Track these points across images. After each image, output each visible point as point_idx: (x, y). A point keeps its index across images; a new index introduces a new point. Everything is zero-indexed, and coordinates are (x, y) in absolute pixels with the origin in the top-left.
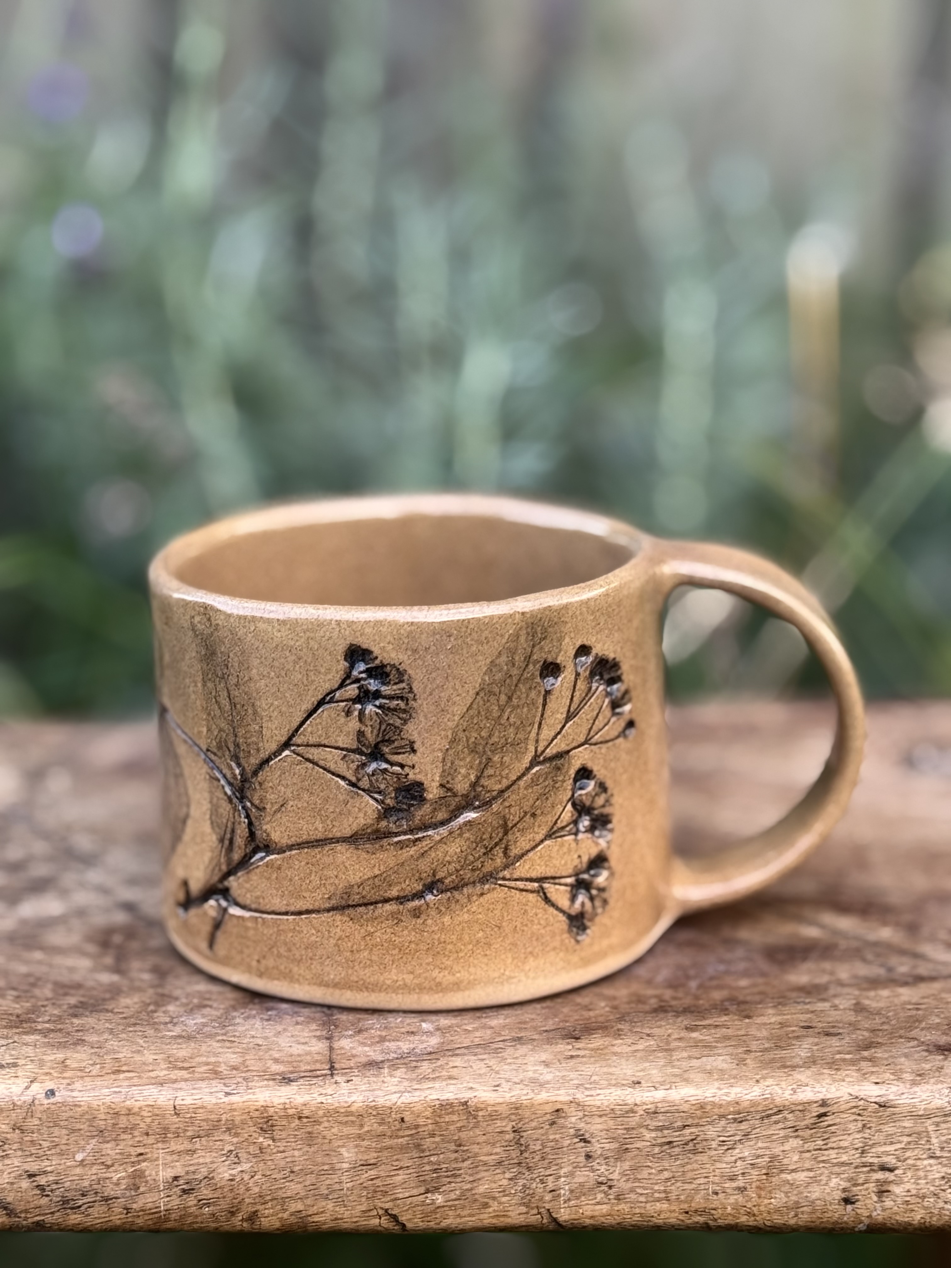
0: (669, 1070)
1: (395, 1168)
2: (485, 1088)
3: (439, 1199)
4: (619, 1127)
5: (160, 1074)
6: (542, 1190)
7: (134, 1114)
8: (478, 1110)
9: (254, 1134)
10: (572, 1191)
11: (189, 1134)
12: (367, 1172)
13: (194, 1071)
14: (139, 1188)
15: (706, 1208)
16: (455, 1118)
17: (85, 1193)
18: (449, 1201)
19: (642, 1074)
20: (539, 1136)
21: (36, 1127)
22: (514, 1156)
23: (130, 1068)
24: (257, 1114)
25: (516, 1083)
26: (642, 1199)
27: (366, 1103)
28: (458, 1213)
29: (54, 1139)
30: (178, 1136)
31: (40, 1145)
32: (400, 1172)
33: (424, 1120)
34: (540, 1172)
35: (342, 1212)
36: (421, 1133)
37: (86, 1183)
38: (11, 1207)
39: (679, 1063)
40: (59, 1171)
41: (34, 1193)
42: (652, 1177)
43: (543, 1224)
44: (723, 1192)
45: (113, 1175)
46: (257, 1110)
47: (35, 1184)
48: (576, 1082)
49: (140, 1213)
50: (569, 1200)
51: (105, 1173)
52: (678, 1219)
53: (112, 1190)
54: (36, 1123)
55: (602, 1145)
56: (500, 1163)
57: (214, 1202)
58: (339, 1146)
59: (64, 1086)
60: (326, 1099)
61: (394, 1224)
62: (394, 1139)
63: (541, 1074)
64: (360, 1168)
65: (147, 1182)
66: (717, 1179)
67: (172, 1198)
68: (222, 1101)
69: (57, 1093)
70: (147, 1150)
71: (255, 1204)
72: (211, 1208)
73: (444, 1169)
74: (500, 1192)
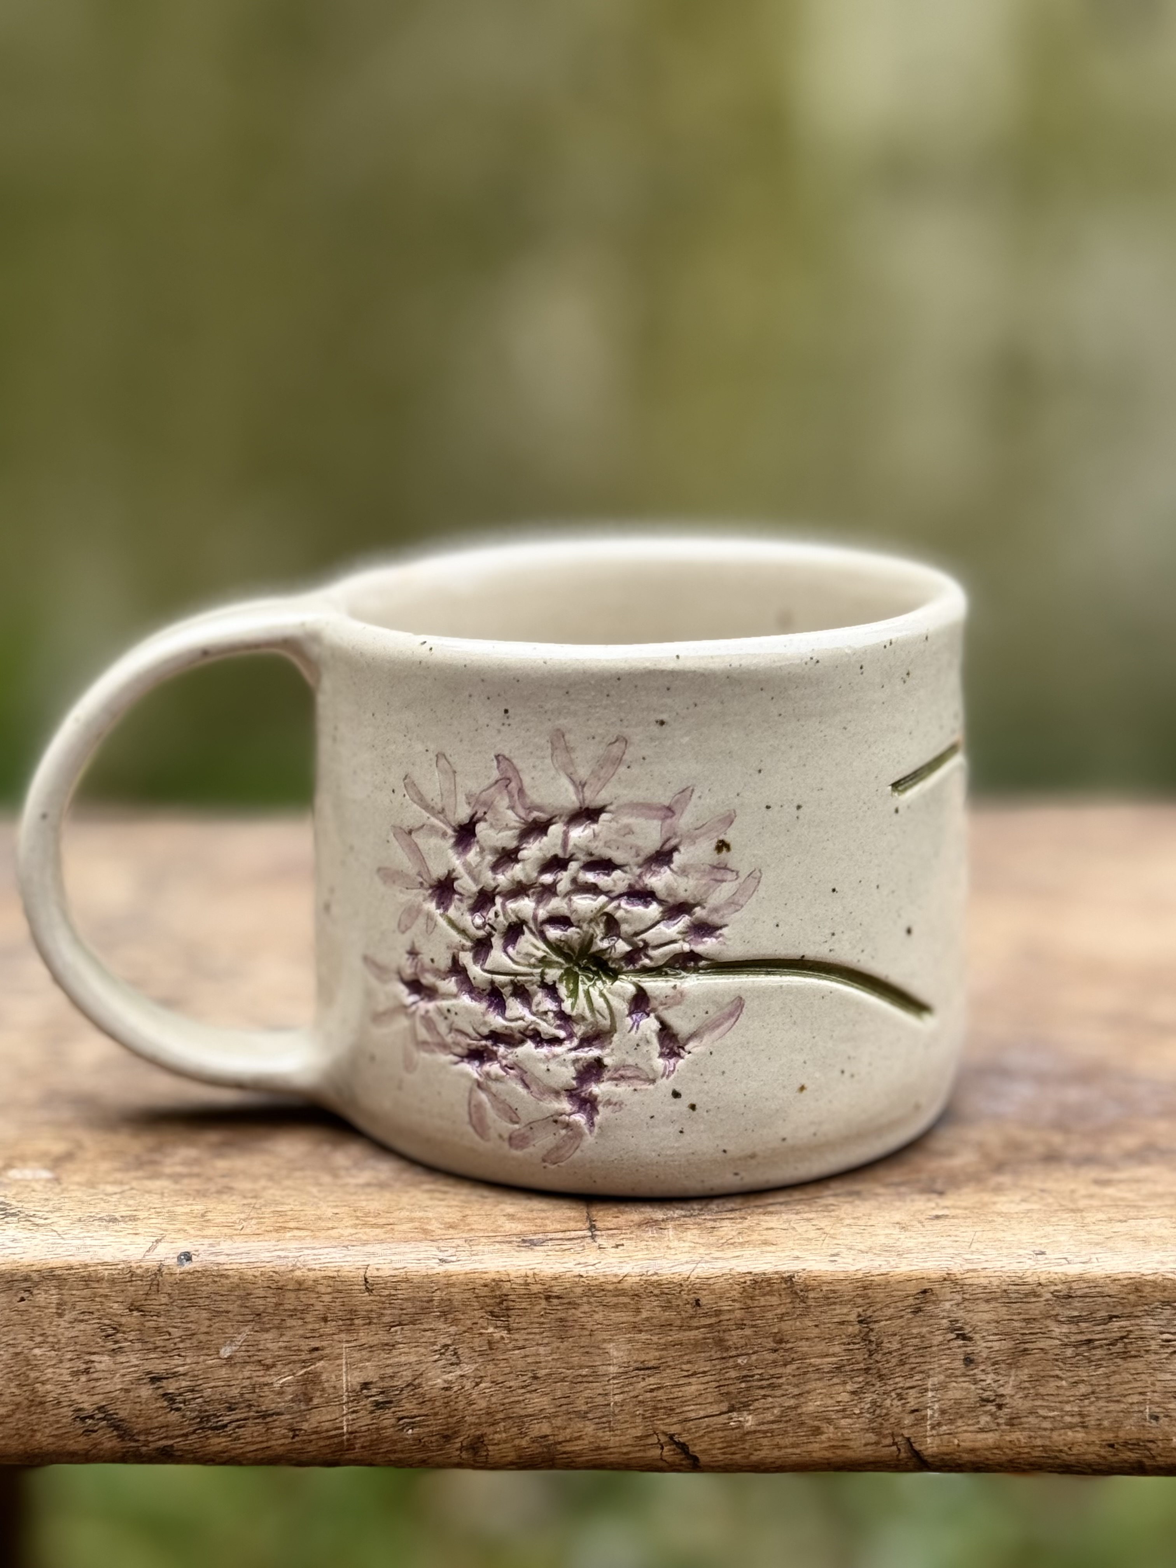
0: (1085, 1237)
1: (686, 1374)
2: (818, 1258)
3: (749, 1421)
4: (1015, 1317)
5: (342, 1232)
6: (900, 1408)
7: (306, 1289)
8: (807, 1288)
9: (481, 1321)
10: (943, 1412)
11: (387, 1319)
12: (644, 1379)
13: (393, 1229)
14: (311, 1399)
15: (1139, 1439)
16: (774, 1300)
17: (233, 1407)
18: (763, 1423)
19: (1044, 1241)
20: (897, 1330)
21: (163, 1307)
22: (860, 1358)
23: (300, 1225)
24: (485, 1291)
25: (862, 1252)
26: (1047, 1424)
27: (644, 1278)
28: (775, 1443)
29: (189, 1325)
30: (370, 1324)
31: (170, 1334)
32: (693, 1380)
33: (730, 1303)
34: (896, 1383)
35: (606, 1438)
36: (725, 1323)
37: (235, 1392)
38: (125, 1425)
39: (1096, 1228)
40: (196, 1373)
41: (158, 1405)
42: (1062, 1392)
43: (899, 1460)
44: (1167, 1416)
45: (276, 1379)
46: (486, 1286)
47: (160, 1391)
48: (949, 1251)
49: (313, 1437)
50: (939, 1424)
51: (263, 1376)
52: (1098, 1455)
53: (272, 1399)
54: (165, 1300)
55: (990, 1344)
56: (839, 1368)
57: (420, 1421)
58: (604, 1341)
59: (205, 1247)
60: (587, 1272)
61: (683, 1456)
62: (685, 1330)
63: (898, 1239)
64: (634, 1374)
65: (323, 1390)
66: (1157, 1398)
67: (359, 1415)
68: (435, 1271)
69: (193, 1257)
70: (324, 1343)
71: (480, 1424)
72: (416, 1430)
73: (757, 1377)
74: (838, 1411)
